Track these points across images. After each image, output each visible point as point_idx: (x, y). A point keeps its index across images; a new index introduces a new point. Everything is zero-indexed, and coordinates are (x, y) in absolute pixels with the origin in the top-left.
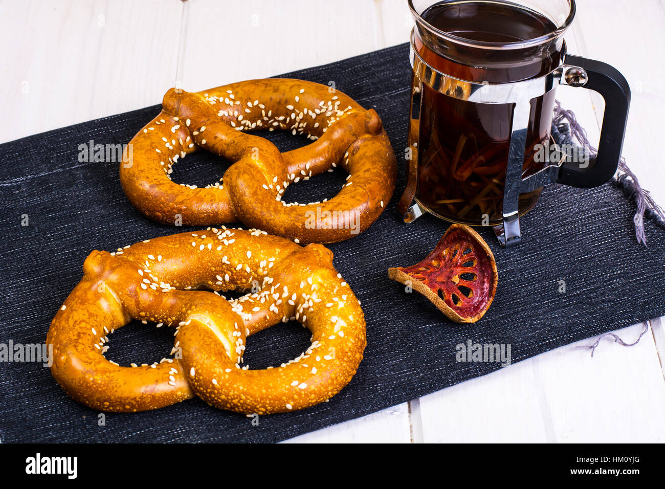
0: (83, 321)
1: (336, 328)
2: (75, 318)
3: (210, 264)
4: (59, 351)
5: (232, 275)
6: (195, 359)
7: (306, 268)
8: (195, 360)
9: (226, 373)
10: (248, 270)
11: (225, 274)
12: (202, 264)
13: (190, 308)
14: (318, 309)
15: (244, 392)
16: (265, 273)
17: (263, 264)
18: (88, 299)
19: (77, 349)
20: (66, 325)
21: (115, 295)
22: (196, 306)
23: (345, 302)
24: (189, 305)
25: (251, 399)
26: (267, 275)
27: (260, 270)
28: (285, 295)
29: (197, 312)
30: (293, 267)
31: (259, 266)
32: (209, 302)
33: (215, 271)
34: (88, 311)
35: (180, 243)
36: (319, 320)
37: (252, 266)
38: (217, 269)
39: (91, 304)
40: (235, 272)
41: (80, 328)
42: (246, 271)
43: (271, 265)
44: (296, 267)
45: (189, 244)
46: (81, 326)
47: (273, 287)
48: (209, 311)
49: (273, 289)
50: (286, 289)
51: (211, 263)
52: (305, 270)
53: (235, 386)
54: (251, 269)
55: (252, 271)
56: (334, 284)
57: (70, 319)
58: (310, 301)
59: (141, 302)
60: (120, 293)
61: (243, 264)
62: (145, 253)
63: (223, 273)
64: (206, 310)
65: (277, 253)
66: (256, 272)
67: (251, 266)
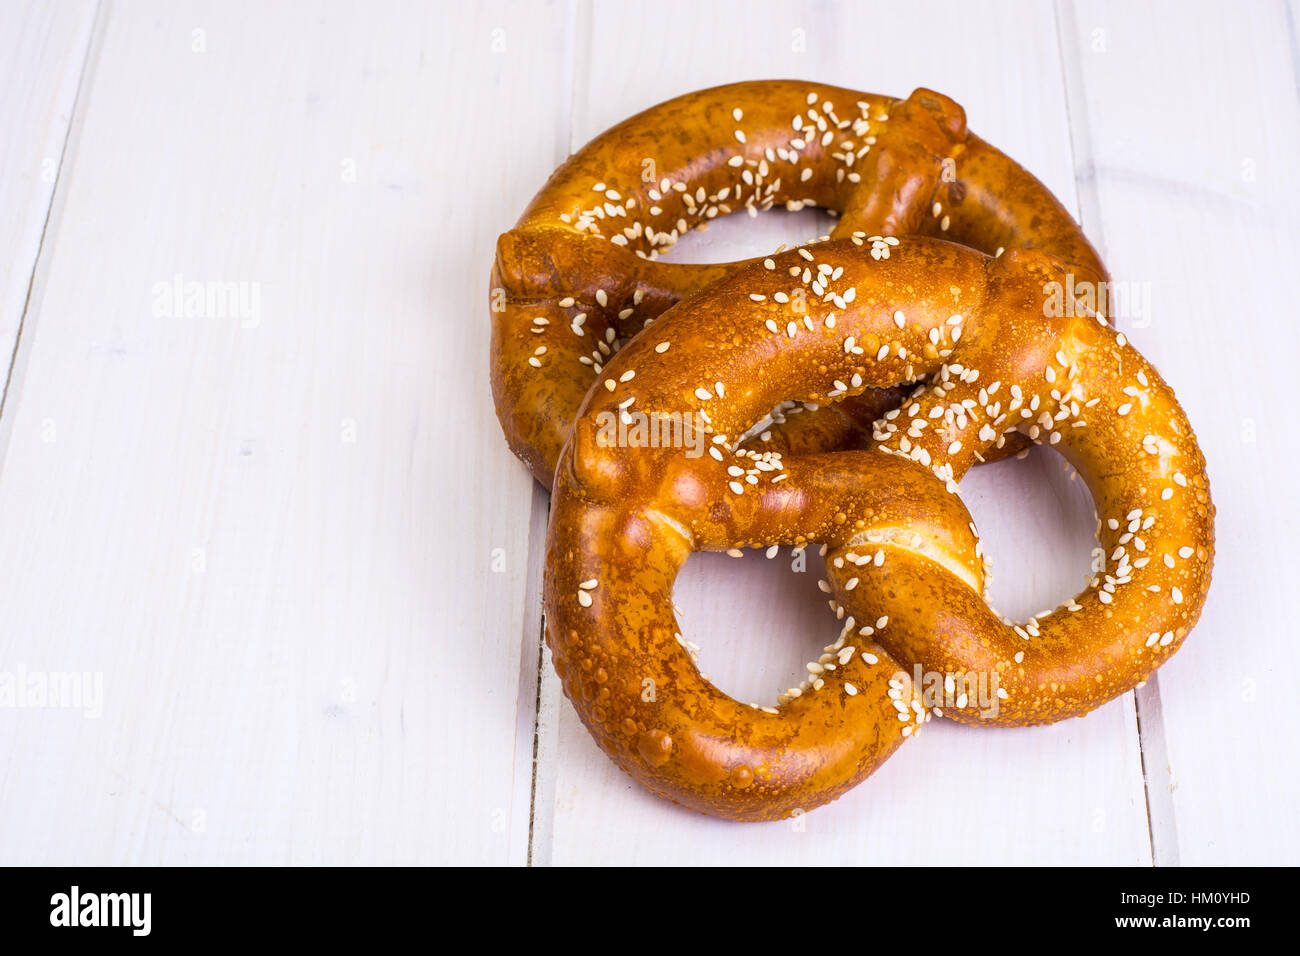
0: (653, 625)
1: (1164, 468)
2: (635, 624)
3: (814, 361)
4: (641, 724)
5: (867, 372)
6: (947, 655)
7: (1044, 330)
8: (948, 659)
9: (1017, 666)
10: (903, 353)
11: (852, 373)
12: (799, 367)
13: (860, 513)
14: (1096, 421)
15: (1061, 694)
16: (946, 353)
17: (935, 336)
18: (631, 561)
19: (688, 713)
20: (626, 652)
21: (678, 527)
22: (877, 510)
23: (1148, 390)
24: (853, 506)
25: (1076, 701)
26: (950, 361)
27: (931, 350)
28: (1015, 405)
29: (882, 523)
30: (1015, 333)
31: (929, 340)
32: (901, 491)
33: (828, 372)
34: (646, 593)
35: (739, 331)
36: (1111, 448)
37: (911, 342)
38: (833, 367)
39: (641, 570)
40: (873, 364)
41: (659, 647)
42: (898, 357)
43: (956, 335)
44: (1022, 334)
45: (759, 326)
46: (656, 641)
47: (983, 391)
48: (912, 516)
49: (984, 396)
50: (1016, 391)
51: (818, 358)
52: (1044, 334)
53: (1042, 687)
54: (908, 349)
55: (910, 352)
56: (1107, 349)
57: (625, 630)
58: (1073, 403)
59: (739, 525)
60: (694, 522)
61: (890, 342)
62: (683, 387)
63: (846, 374)
64: (906, 514)
65: (957, 299)
66: (921, 353)
67: (908, 344)
